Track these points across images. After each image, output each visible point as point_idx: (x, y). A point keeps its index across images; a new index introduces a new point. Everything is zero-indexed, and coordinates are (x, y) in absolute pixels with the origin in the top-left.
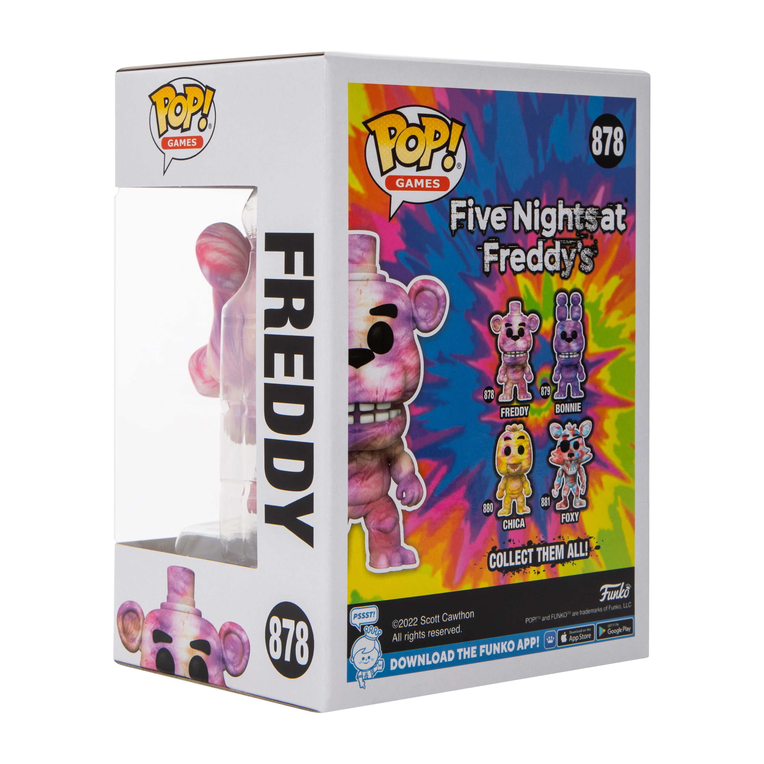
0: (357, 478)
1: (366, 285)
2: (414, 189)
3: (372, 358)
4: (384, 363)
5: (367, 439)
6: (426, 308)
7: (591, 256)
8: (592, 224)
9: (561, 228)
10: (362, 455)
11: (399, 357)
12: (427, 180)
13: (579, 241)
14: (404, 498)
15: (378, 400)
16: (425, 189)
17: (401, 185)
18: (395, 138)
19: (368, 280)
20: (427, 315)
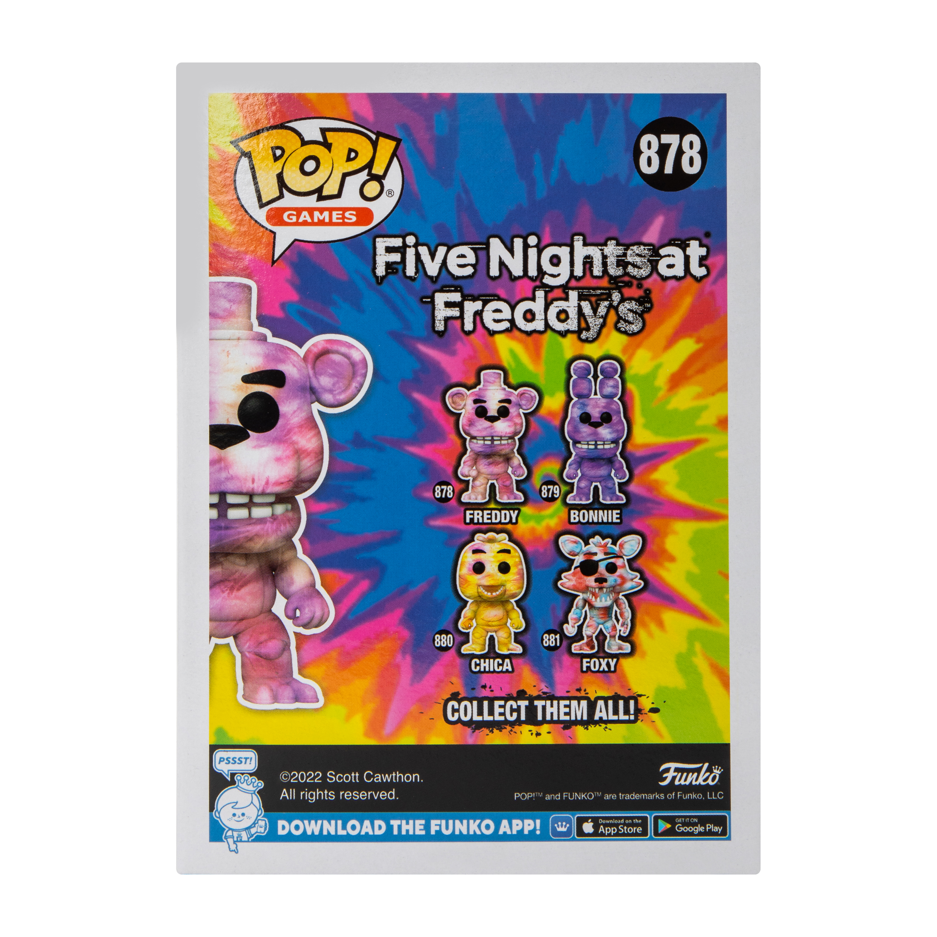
0: (223, 587)
1: (236, 346)
2: (313, 224)
3: (247, 436)
4: (265, 444)
5: (238, 539)
6: (332, 376)
7: (638, 311)
8: (639, 268)
9: (578, 272)
10: (231, 558)
11: (287, 437)
12: (334, 213)
13: (614, 291)
14: (298, 617)
15: (256, 491)
16: (331, 223)
17: (292, 219)
18: (283, 160)
19: (239, 339)
20: (334, 385)
